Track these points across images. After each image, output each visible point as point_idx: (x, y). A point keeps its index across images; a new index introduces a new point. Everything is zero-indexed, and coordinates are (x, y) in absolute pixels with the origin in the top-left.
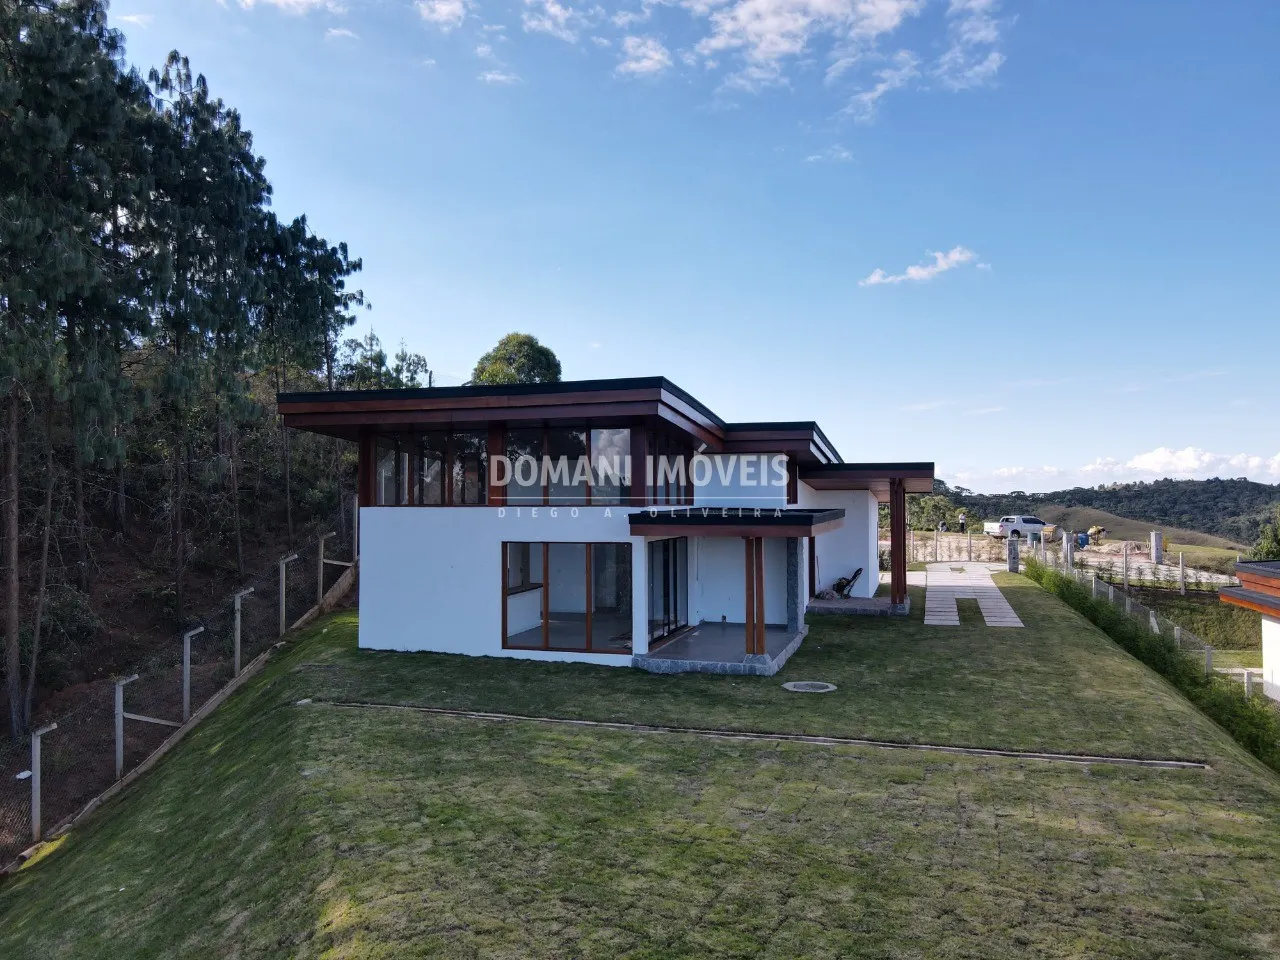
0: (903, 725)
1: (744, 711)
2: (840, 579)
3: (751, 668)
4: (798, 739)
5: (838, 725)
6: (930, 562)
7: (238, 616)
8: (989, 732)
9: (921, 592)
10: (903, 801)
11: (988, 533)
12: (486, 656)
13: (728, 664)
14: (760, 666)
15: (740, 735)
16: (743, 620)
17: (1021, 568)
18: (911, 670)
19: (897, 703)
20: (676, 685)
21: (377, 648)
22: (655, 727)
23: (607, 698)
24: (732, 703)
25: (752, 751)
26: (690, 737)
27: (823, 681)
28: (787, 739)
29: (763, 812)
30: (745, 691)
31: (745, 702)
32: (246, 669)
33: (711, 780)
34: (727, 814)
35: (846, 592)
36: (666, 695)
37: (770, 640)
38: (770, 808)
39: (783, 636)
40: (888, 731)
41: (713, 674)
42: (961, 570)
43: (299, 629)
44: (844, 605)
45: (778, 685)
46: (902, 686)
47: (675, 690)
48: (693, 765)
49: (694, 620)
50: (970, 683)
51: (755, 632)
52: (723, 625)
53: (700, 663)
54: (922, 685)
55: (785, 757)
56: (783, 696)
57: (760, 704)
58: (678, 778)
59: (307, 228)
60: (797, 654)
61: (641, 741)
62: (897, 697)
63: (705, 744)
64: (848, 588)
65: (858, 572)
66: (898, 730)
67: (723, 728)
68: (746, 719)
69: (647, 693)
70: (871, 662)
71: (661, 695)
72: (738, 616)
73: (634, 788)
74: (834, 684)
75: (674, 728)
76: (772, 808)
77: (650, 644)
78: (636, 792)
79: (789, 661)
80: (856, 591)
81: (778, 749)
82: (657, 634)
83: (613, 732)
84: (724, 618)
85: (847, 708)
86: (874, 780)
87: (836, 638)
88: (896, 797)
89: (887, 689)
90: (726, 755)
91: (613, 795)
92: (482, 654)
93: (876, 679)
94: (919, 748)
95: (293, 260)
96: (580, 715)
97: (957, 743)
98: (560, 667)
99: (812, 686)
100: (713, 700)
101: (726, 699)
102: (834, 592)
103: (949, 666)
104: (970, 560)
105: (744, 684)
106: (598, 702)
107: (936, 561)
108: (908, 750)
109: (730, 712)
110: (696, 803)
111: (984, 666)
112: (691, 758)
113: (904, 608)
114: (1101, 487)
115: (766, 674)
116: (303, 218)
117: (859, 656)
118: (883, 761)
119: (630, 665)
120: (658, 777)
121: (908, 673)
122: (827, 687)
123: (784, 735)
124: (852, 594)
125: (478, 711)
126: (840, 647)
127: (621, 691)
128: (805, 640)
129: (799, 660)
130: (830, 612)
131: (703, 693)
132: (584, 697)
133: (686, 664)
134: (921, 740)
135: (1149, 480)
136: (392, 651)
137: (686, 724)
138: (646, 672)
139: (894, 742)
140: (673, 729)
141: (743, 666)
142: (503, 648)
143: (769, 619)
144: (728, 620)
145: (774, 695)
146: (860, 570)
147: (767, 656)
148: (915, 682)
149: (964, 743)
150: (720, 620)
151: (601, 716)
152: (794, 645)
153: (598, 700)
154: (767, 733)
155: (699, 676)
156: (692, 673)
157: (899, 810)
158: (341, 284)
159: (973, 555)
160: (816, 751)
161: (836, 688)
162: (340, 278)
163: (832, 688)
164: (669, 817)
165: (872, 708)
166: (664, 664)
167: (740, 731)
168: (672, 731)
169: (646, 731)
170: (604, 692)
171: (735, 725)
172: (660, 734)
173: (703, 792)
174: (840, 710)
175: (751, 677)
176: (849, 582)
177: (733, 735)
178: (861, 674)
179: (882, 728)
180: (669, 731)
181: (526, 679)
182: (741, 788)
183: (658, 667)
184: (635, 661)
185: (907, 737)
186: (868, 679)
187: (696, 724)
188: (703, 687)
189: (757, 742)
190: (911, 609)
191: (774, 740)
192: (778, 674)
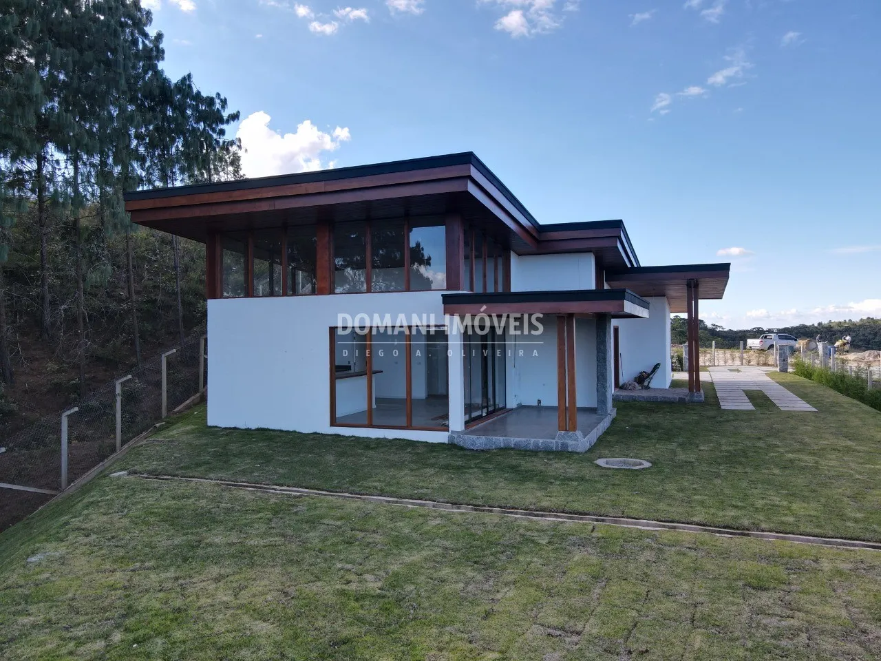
0: (736, 507)
1: (555, 488)
2: (641, 373)
3: (563, 444)
4: (616, 522)
5: (662, 506)
6: (709, 366)
7: (119, 399)
8: (842, 517)
9: (711, 386)
10: (775, 620)
11: (750, 347)
12: (315, 433)
13: (541, 441)
14: (574, 442)
15: (550, 516)
16: (555, 404)
17: (790, 370)
18: (724, 448)
19: (720, 482)
20: (488, 461)
21: (223, 426)
22: (456, 504)
23: (413, 473)
24: (543, 480)
25: (563, 537)
26: (492, 518)
27: (636, 457)
28: (603, 521)
29: (579, 633)
30: (558, 467)
31: (556, 478)
32: (126, 446)
33: (510, 578)
34: (529, 636)
35: (646, 384)
36: (476, 470)
37: (581, 419)
38: (588, 627)
39: (594, 417)
40: (721, 514)
41: (526, 451)
42: (738, 371)
43: (180, 412)
44: (645, 394)
45: (591, 461)
46: (720, 464)
47: (486, 466)
48: (492, 554)
49: (512, 403)
50: (791, 461)
51: (567, 414)
52: (539, 408)
53: (513, 440)
54: (741, 463)
55: (604, 546)
56: (596, 472)
57: (573, 481)
58: (470, 574)
59: (193, 85)
60: (607, 433)
61: (438, 521)
62: (718, 476)
63: (510, 527)
64: (647, 381)
65: (656, 367)
66: (732, 514)
67: (532, 507)
68: (555, 497)
69: (458, 468)
70: (681, 440)
71: (471, 471)
72: (551, 400)
73: (412, 587)
74: (647, 461)
75: (479, 506)
76: (591, 627)
77: (466, 423)
78: (413, 595)
79: (600, 440)
80: (655, 383)
81: (594, 534)
82: (475, 414)
83: (412, 510)
84: (539, 401)
85: (667, 487)
86: (723, 583)
87: (642, 419)
88: (761, 611)
89: (704, 467)
90: (533, 541)
91: (384, 597)
92: (312, 432)
93: (691, 457)
94: (762, 536)
95: (180, 109)
96: (382, 490)
97: (808, 530)
98: (381, 443)
99: (625, 463)
100: (523, 476)
101: (536, 475)
102: (636, 384)
103: (760, 444)
104: (742, 364)
105: (556, 460)
106: (406, 477)
107: (715, 366)
108: (752, 538)
109: (541, 489)
110: (488, 615)
111: (797, 446)
112: (490, 543)
113: (701, 396)
114: (820, 324)
115: (578, 450)
116: (189, 76)
117: (668, 436)
118: (725, 554)
119: (446, 442)
120: (445, 572)
121: (721, 451)
122: (641, 464)
123: (600, 517)
124: (651, 385)
125: (282, 485)
126: (647, 427)
127: (432, 466)
128: (614, 421)
129: (609, 438)
130: (634, 399)
131: (514, 469)
132: (392, 472)
133: (499, 440)
134: (763, 526)
135: (856, 319)
136: (235, 428)
137: (491, 502)
138: (462, 449)
139: (729, 528)
140: (476, 507)
141: (555, 443)
142: (331, 426)
143: (580, 403)
144: (543, 404)
145: (587, 472)
146: (658, 364)
147: (579, 433)
148: (732, 459)
149: (817, 531)
150: (535, 404)
151: (403, 491)
152: (605, 424)
153: (406, 475)
154: (581, 514)
155: (512, 452)
156: (505, 450)
157: (774, 637)
158: (222, 132)
159: (744, 361)
160: (640, 538)
161: (650, 465)
162: (221, 127)
163: (647, 465)
164: (446, 638)
165: (695, 486)
166: (478, 441)
167: (550, 511)
168: (476, 510)
169: (445, 509)
170: (413, 466)
171: (545, 504)
172: (462, 514)
173: (499, 596)
174: (660, 488)
175: (563, 453)
176: (649, 375)
177: (542, 516)
178: (674, 452)
179: (713, 511)
180: (473, 509)
181: (342, 454)
182: (550, 592)
183: (473, 443)
184: (451, 438)
185: (746, 522)
186: (682, 456)
187: (503, 503)
188: (514, 463)
189: (570, 524)
190: (705, 397)
191: (589, 522)
192: (590, 450)
